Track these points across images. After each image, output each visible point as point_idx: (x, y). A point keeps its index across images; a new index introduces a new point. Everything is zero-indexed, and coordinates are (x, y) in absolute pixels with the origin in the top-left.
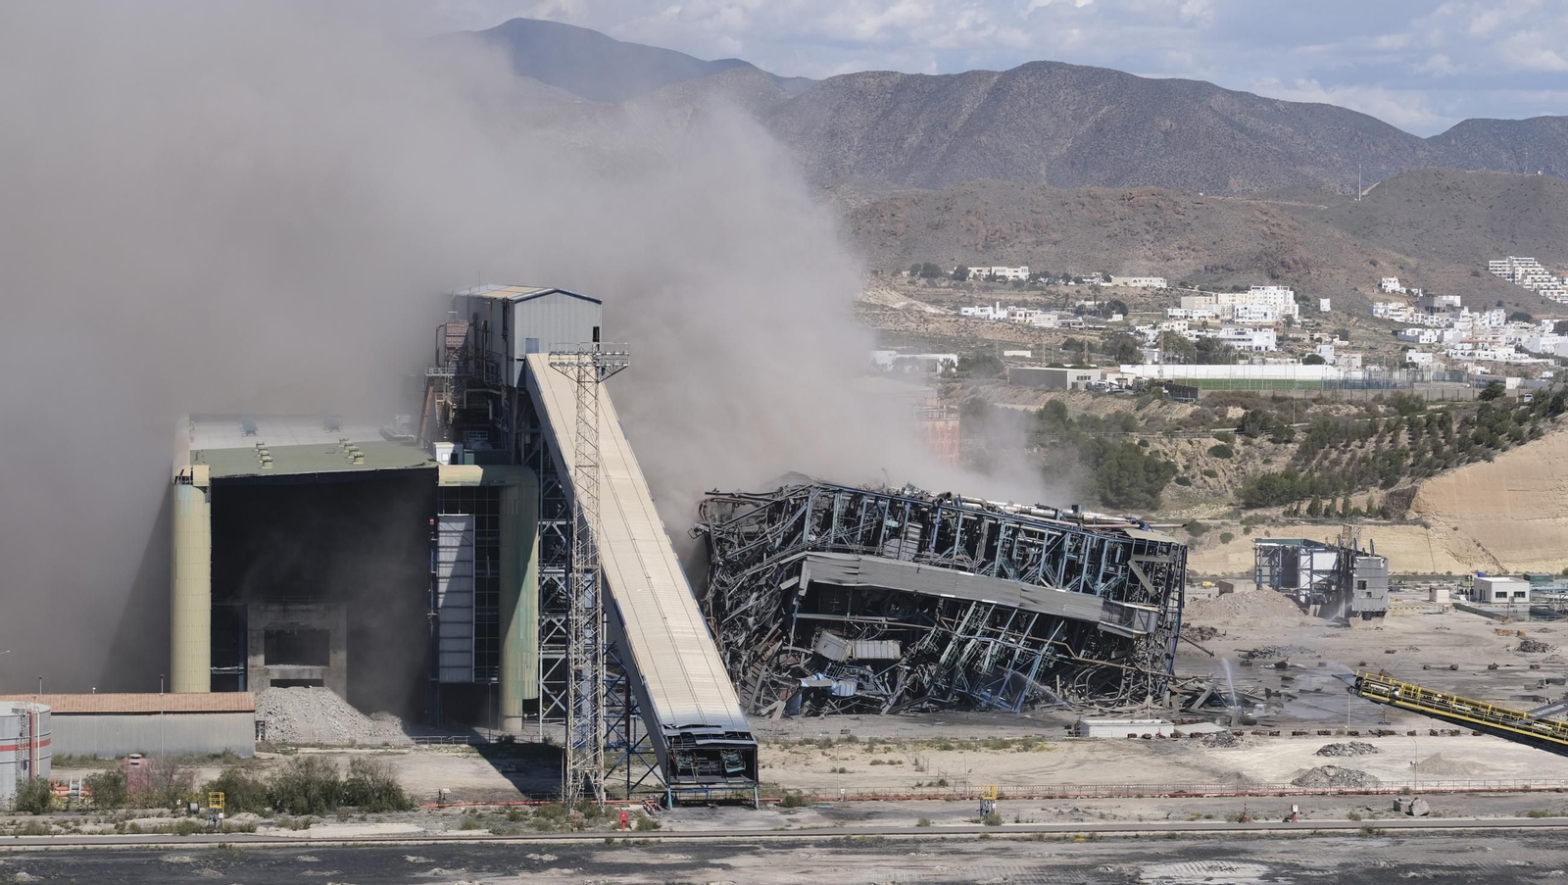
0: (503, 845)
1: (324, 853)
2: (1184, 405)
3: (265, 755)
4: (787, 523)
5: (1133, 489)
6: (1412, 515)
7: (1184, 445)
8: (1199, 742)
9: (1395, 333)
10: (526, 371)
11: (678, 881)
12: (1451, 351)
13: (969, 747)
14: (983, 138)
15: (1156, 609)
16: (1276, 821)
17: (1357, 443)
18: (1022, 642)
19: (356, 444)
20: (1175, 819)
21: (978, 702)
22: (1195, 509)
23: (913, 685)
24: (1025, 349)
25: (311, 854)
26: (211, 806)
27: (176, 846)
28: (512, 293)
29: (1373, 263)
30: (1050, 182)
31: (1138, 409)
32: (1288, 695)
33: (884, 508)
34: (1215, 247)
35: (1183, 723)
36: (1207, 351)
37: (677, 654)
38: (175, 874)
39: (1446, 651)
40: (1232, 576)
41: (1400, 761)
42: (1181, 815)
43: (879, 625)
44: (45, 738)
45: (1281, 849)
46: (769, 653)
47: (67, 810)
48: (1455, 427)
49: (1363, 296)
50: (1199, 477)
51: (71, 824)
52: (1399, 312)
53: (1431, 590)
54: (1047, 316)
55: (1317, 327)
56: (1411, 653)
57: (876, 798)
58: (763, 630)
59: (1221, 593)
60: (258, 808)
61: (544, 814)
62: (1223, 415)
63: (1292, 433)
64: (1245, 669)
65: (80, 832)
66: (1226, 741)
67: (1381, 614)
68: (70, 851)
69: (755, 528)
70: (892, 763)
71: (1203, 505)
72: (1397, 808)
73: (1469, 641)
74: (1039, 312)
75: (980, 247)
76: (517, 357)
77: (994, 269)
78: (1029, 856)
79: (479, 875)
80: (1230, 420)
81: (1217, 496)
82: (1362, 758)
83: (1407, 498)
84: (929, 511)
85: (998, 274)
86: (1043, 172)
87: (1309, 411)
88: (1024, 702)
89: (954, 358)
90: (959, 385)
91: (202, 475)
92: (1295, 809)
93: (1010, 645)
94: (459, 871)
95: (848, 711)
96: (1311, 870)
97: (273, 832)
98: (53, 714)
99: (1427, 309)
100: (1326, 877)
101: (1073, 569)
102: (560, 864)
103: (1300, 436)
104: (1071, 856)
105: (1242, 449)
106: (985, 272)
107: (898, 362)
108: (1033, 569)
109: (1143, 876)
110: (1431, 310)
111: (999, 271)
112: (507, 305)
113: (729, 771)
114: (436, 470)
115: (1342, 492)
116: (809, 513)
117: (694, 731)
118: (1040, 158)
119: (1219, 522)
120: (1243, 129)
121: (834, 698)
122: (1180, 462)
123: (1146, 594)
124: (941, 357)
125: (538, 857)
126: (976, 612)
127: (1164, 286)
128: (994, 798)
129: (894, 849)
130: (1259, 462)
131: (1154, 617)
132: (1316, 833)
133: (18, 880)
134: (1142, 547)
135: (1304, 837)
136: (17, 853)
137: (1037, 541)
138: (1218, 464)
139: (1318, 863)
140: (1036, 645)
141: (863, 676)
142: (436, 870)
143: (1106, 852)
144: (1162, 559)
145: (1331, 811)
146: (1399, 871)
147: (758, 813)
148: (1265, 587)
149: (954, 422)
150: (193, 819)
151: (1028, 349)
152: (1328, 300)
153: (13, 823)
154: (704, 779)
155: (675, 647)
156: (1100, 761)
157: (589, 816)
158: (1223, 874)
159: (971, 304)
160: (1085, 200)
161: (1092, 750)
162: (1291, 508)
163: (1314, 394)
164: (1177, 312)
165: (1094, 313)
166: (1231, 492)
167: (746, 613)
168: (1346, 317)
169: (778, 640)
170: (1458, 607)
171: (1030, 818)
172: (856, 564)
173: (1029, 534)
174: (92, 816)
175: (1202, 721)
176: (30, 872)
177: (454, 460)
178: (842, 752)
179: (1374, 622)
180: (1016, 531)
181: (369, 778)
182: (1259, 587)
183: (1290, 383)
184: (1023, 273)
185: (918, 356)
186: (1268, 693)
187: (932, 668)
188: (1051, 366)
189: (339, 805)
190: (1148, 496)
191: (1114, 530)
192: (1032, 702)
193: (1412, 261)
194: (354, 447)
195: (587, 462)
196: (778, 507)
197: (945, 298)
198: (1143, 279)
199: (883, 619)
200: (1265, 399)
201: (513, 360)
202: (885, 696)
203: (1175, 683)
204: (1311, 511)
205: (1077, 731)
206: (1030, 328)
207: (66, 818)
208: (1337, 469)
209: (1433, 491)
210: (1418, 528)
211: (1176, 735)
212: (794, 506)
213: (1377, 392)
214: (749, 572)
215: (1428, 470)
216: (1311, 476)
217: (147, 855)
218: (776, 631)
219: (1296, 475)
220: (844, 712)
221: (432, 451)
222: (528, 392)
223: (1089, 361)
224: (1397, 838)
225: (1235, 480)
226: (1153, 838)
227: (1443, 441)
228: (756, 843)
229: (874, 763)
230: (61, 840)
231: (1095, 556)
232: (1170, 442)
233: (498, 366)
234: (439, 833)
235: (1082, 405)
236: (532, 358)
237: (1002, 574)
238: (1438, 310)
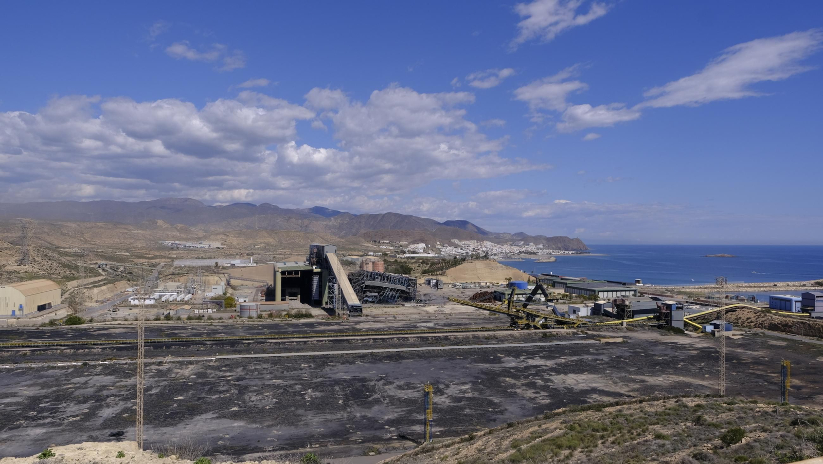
2: (414, 260)
3: (290, 310)
4: (362, 277)
5: (407, 272)
6: (445, 275)
7: (414, 265)
8: (420, 306)
9: (439, 250)
10: (326, 256)
12: (447, 252)
14: (381, 223)
15: (413, 288)
17: (437, 265)
18: (395, 293)
20: (420, 317)
21: (389, 301)
23: (380, 299)
29: (436, 240)
31: (407, 260)
32: (431, 300)
33: (375, 275)
34: (414, 238)
36: (414, 252)
37: (350, 295)
39: (451, 293)
40: (421, 283)
41: (448, 309)
46: (360, 295)
48: (451, 263)
49: (435, 245)
50: (416, 270)
52: (439, 247)
53: (448, 285)
55: (429, 249)
56: (447, 294)
58: (359, 291)
59: (420, 286)
61: (333, 318)
64: (425, 296)
66: (424, 306)
67: (442, 288)
69: (357, 277)
70: (379, 310)
71: (417, 274)
72: (450, 315)
73: (454, 292)
74: (391, 247)
75: (382, 238)
76: (325, 254)
80: (420, 262)
81: (419, 272)
83: (445, 272)
84: (382, 275)
85: (384, 242)
87: (431, 260)
89: (381, 253)
90: (382, 257)
91: (280, 270)
93: (393, 293)
94: (322, 326)
98: (260, 304)
101: (402, 283)
105: (422, 266)
107: (373, 254)
108: (396, 283)
109: (417, 325)
112: (323, 247)
113: (358, 311)
114: (313, 269)
115: (436, 272)
117: (353, 306)
119: (419, 276)
120: (417, 222)
122: (413, 268)
123: (412, 286)
124: (379, 253)
125: (333, 324)
126: (388, 289)
130: (424, 268)
132: (440, 319)
133: (259, 328)
134: (411, 280)
135: (438, 319)
138: (419, 268)
140: (397, 293)
141: (373, 298)
142: (319, 326)
144: (414, 281)
147: (363, 317)
149: (383, 262)
150: (283, 319)
151: (390, 252)
152: (430, 245)
153: (257, 320)
156: (407, 309)
157: (339, 318)
159: (381, 246)
160: (396, 231)
162: (429, 274)
163: (431, 258)
164: (409, 247)
168: (432, 247)
169: (361, 293)
170: (452, 287)
171: (401, 317)
172: (372, 282)
173: (396, 278)
176: (261, 327)
177: (316, 268)
178: (371, 308)
179: (441, 290)
180: (394, 278)
181: (308, 313)
182: (425, 285)
183: (428, 257)
184: (388, 242)
185: (376, 253)
186: (428, 300)
187: (382, 297)
189: (303, 317)
190: (409, 273)
191: (407, 277)
192: (396, 301)
193: (441, 240)
194: (301, 266)
195: (339, 269)
196: (361, 274)
197: (377, 245)
199: (375, 290)
200: (425, 259)
202: (376, 301)
203: (416, 298)
204: (431, 274)
205: (403, 305)
206: (389, 249)
208: (435, 269)
210: (446, 277)
211: (417, 306)
212: (363, 274)
213: (440, 258)
215: (447, 269)
216: (431, 270)
219: (429, 269)
220: (370, 303)
221: (312, 267)
222: (326, 259)
223: (400, 254)
224: (451, 319)
225: (421, 270)
226: (418, 320)
229: (376, 310)
231: (405, 281)
232: (412, 265)
233: (322, 255)
235: (399, 260)
236: (327, 254)
237: (392, 283)
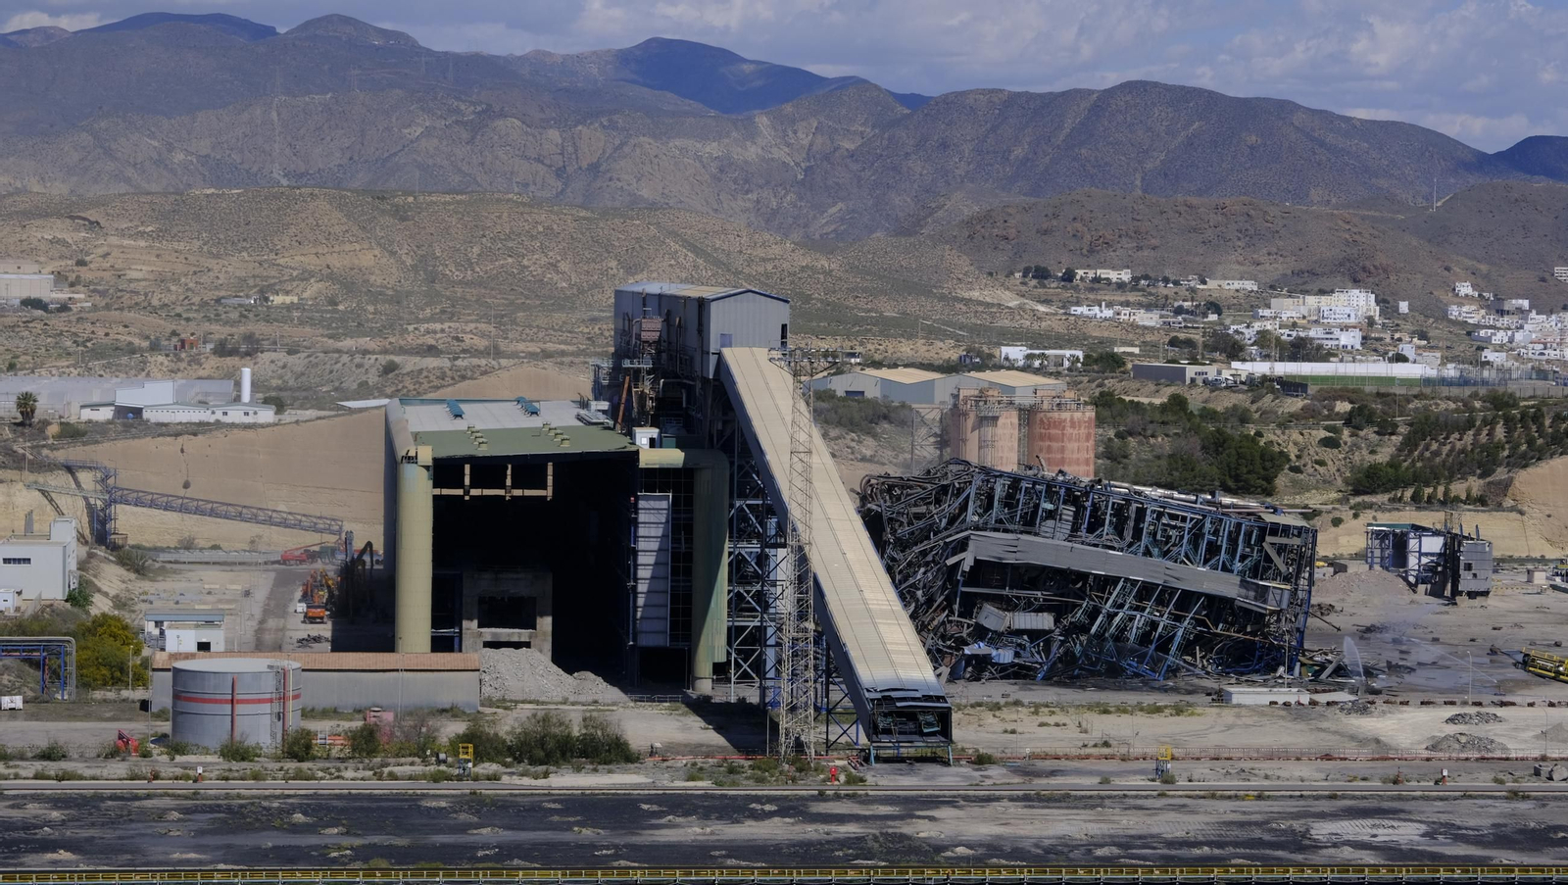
0: (726, 795)
1: (566, 800)
2: (1295, 399)
3: (488, 710)
4: (950, 506)
5: (1250, 476)
6: (1508, 502)
7: (1296, 436)
8: (1335, 709)
9: (1469, 334)
10: (721, 365)
11: (890, 831)
12: (1523, 350)
13: (1125, 711)
14: (1083, 151)
15: (1289, 587)
16: (1426, 784)
17: (1456, 435)
18: (1166, 616)
19: (560, 428)
20: (1333, 780)
21: (1124, 670)
22: (1307, 495)
23: (1066, 653)
24: (1133, 345)
25: (554, 801)
26: (461, 756)
27: (432, 792)
28: (706, 292)
29: (1448, 269)
30: (1145, 191)
31: (1252, 403)
32: (1408, 668)
33: (1041, 492)
34: (1301, 253)
35: (1317, 692)
36: (1298, 350)
37: (875, 624)
38: (434, 818)
39: (1549, 629)
40: (1341, 557)
41: (1523, 730)
42: (1338, 776)
43: (1035, 599)
44: (296, 692)
45: (1436, 810)
46: (935, 623)
47: (328, 758)
48: (1547, 422)
49: (1438, 300)
50: (1310, 465)
51: (333, 770)
52: (1472, 313)
53: (1529, 571)
54: (1149, 315)
55: (1397, 328)
56: (1516, 630)
57: (1058, 758)
58: (930, 601)
59: (1335, 573)
60: (500, 758)
61: (759, 768)
62: (1331, 409)
63: (1396, 426)
64: (1363, 642)
65: (343, 778)
66: (1361, 709)
67: (1486, 594)
68: (336, 795)
69: (923, 509)
70: (1057, 725)
71: (1314, 491)
72: (1537, 773)
74: (1142, 311)
75: (1085, 251)
76: (712, 351)
77: (1099, 272)
78: (1206, 812)
79: (709, 823)
80: (1338, 414)
81: (1327, 482)
82: (1488, 727)
83: (1504, 487)
84: (1082, 496)
85: (1103, 276)
86: (1138, 183)
87: (1410, 406)
88: (1167, 671)
89: (1080, 354)
90: (1086, 379)
91: (426, 455)
92: (1445, 773)
93: (1155, 618)
94: (690, 819)
95: (1007, 677)
96: (1466, 829)
97: (516, 780)
98: (303, 670)
99: (1497, 311)
100: (1482, 835)
101: (1213, 549)
102: (782, 812)
103: (1403, 429)
104: (1244, 813)
105: (1349, 440)
106: (1091, 275)
107: (1029, 357)
108: (1175, 549)
109: (1313, 832)
110: (1502, 313)
111: (1103, 273)
112: (702, 303)
113: (926, 731)
114: (637, 452)
115: (1442, 481)
116: (972, 496)
117: (894, 694)
118: (1136, 170)
119: (1330, 507)
120: (1322, 144)
121: (993, 665)
122: (1292, 452)
123: (1280, 573)
124: (1068, 353)
125: (759, 807)
126: (1123, 588)
127: (1255, 288)
128: (1169, 758)
129: (1081, 804)
130: (1365, 452)
131: (1286, 595)
132: (1467, 795)
133: (295, 821)
134: (1275, 529)
135: (1456, 798)
136: (289, 796)
137: (1179, 524)
138: (1328, 454)
139: (1472, 823)
140: (1178, 619)
141: (1020, 645)
142: (671, 817)
143: (1276, 809)
144: (1294, 541)
145: (1476, 775)
146: (1549, 832)
147: (953, 770)
148: (1377, 567)
149: (1090, 413)
150: (443, 768)
151: (1136, 346)
152: (1407, 303)
153: (281, 769)
154: (902, 738)
155: (872, 618)
156: (1248, 726)
157: (800, 770)
158: (1386, 831)
159: (1078, 303)
160: (1182, 209)
161: (1238, 716)
162: (1396, 495)
163: (1415, 391)
164: (1266, 312)
165: (1191, 313)
166: (1339, 481)
167: (913, 585)
168: (1422, 318)
169: (943, 610)
170: (1555, 587)
171: (1202, 777)
172: (1015, 543)
173: (1173, 517)
174: (351, 764)
175: (1335, 691)
176: (305, 814)
177: (653, 443)
178: (1007, 714)
179: (1479, 601)
180: (1160, 515)
181: (599, 733)
182: (1371, 568)
183: (1388, 380)
184: (1125, 276)
185: (1046, 352)
186: (1390, 665)
187: (1083, 638)
188: (1168, 362)
189: (572, 757)
190: (1264, 483)
191: (1249, 514)
192: (1173, 671)
193: (1484, 268)
194: (558, 431)
195: (801, 449)
196: (944, 489)
197: (1055, 298)
198: (1236, 283)
199: (1039, 593)
200: (1370, 394)
201: (708, 353)
202: (1040, 664)
203: (1304, 655)
204: (1416, 498)
205: (1220, 698)
206: (1134, 326)
207: (327, 765)
208: (1438, 460)
209: (1532, 480)
210: (1514, 515)
211: (1313, 703)
212: (958, 489)
213: (1474, 389)
214: (917, 549)
215: (1523, 462)
216: (1414, 466)
217: (406, 800)
218: (942, 603)
219: (1400, 465)
220: (1002, 678)
221: (630, 434)
222: (722, 383)
223: (1203, 358)
224: (1542, 800)
225: (1343, 469)
226: (1317, 798)
227: (1536, 435)
228: (955, 797)
229: (1042, 725)
230: (327, 785)
231: (1233, 538)
232: (1283, 433)
233: (692, 359)
234: (666, 783)
235: (1200, 398)
236: (727, 352)
237: (1148, 553)
238: (1508, 313)
